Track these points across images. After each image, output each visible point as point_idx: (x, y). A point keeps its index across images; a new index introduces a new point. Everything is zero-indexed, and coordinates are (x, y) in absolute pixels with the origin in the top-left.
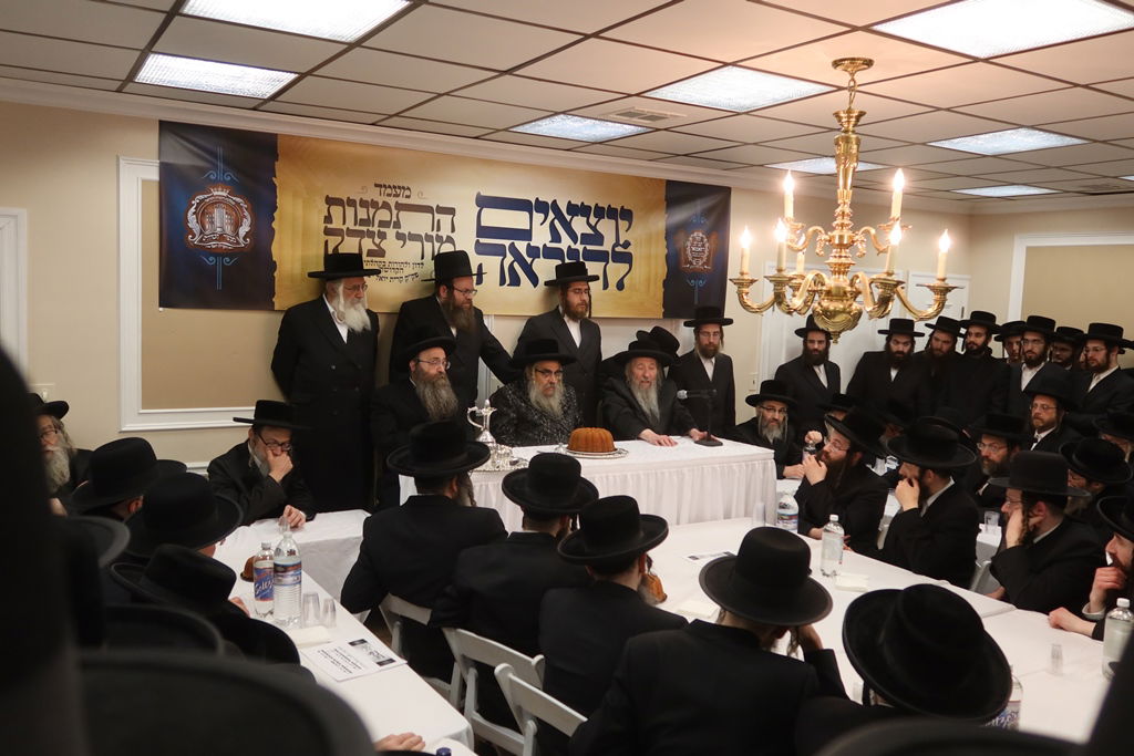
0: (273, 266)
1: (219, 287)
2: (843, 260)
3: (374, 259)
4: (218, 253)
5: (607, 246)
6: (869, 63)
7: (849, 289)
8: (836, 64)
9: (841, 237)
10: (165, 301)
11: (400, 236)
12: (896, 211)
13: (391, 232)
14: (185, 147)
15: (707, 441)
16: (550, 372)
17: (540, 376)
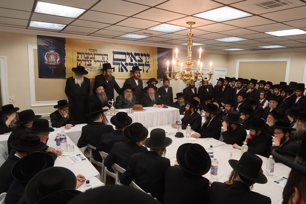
0: (65, 68)
1: (53, 73)
2: (189, 68)
3: (89, 66)
4: (52, 66)
5: (144, 63)
6: (194, 23)
7: (190, 74)
8: (187, 23)
9: (189, 63)
10: (40, 76)
11: (95, 61)
12: (200, 57)
13: (93, 60)
14: (43, 41)
15: (165, 107)
16: (129, 92)
17: (127, 92)
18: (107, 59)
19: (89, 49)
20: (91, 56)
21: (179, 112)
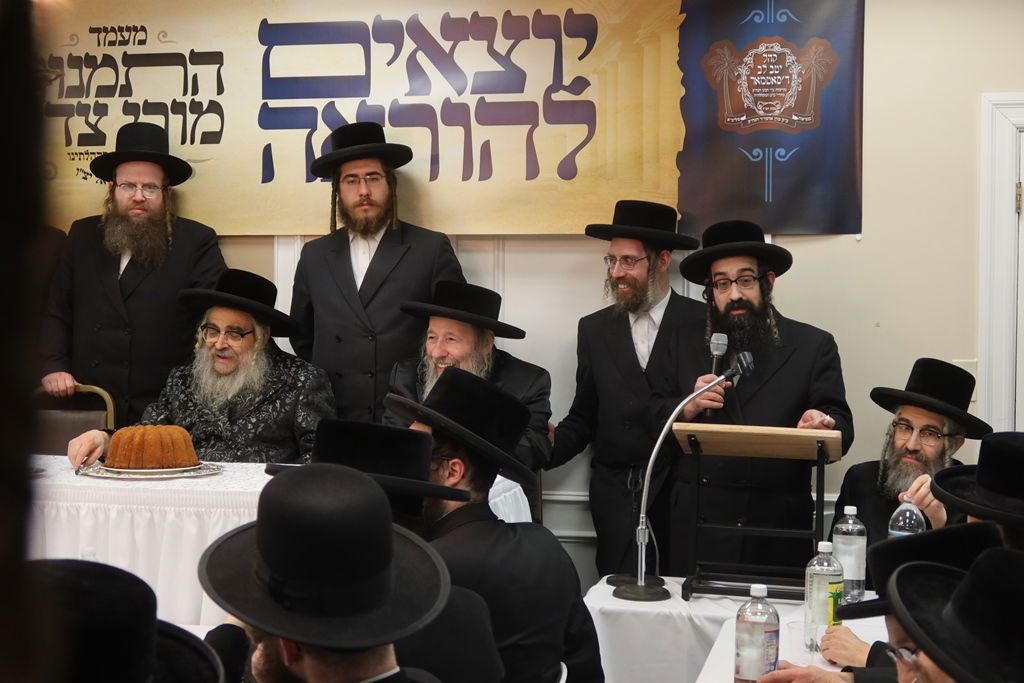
3: (90, 149)
5: (533, 92)
11: (129, 110)
13: (115, 103)
18: (220, 90)
19: (92, 30)
20: (105, 76)
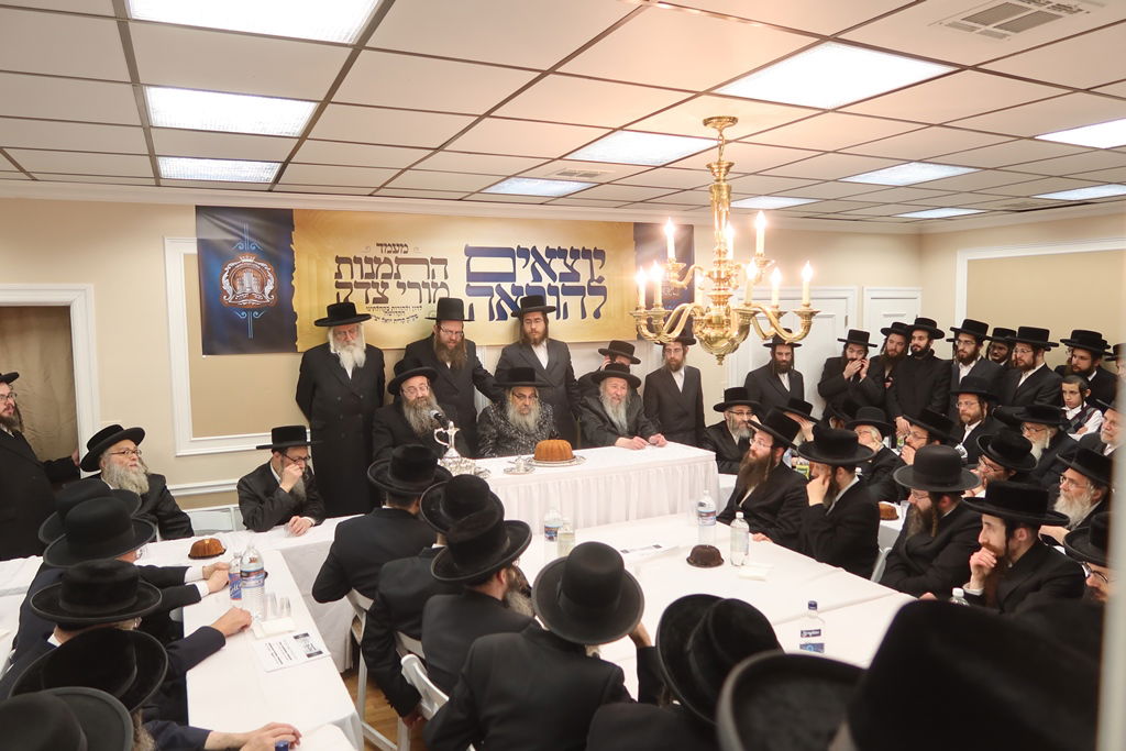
0: (295, 316)
1: (251, 336)
2: (722, 293)
3: (380, 305)
4: (247, 309)
5: (583, 282)
6: (734, 120)
8: (706, 122)
9: (719, 272)
10: (208, 350)
11: (400, 285)
12: (760, 247)
13: (392, 282)
14: (216, 225)
16: (524, 396)
17: (516, 399)
18: (446, 277)
19: (378, 245)
20: (385, 268)
21: (714, 465)
